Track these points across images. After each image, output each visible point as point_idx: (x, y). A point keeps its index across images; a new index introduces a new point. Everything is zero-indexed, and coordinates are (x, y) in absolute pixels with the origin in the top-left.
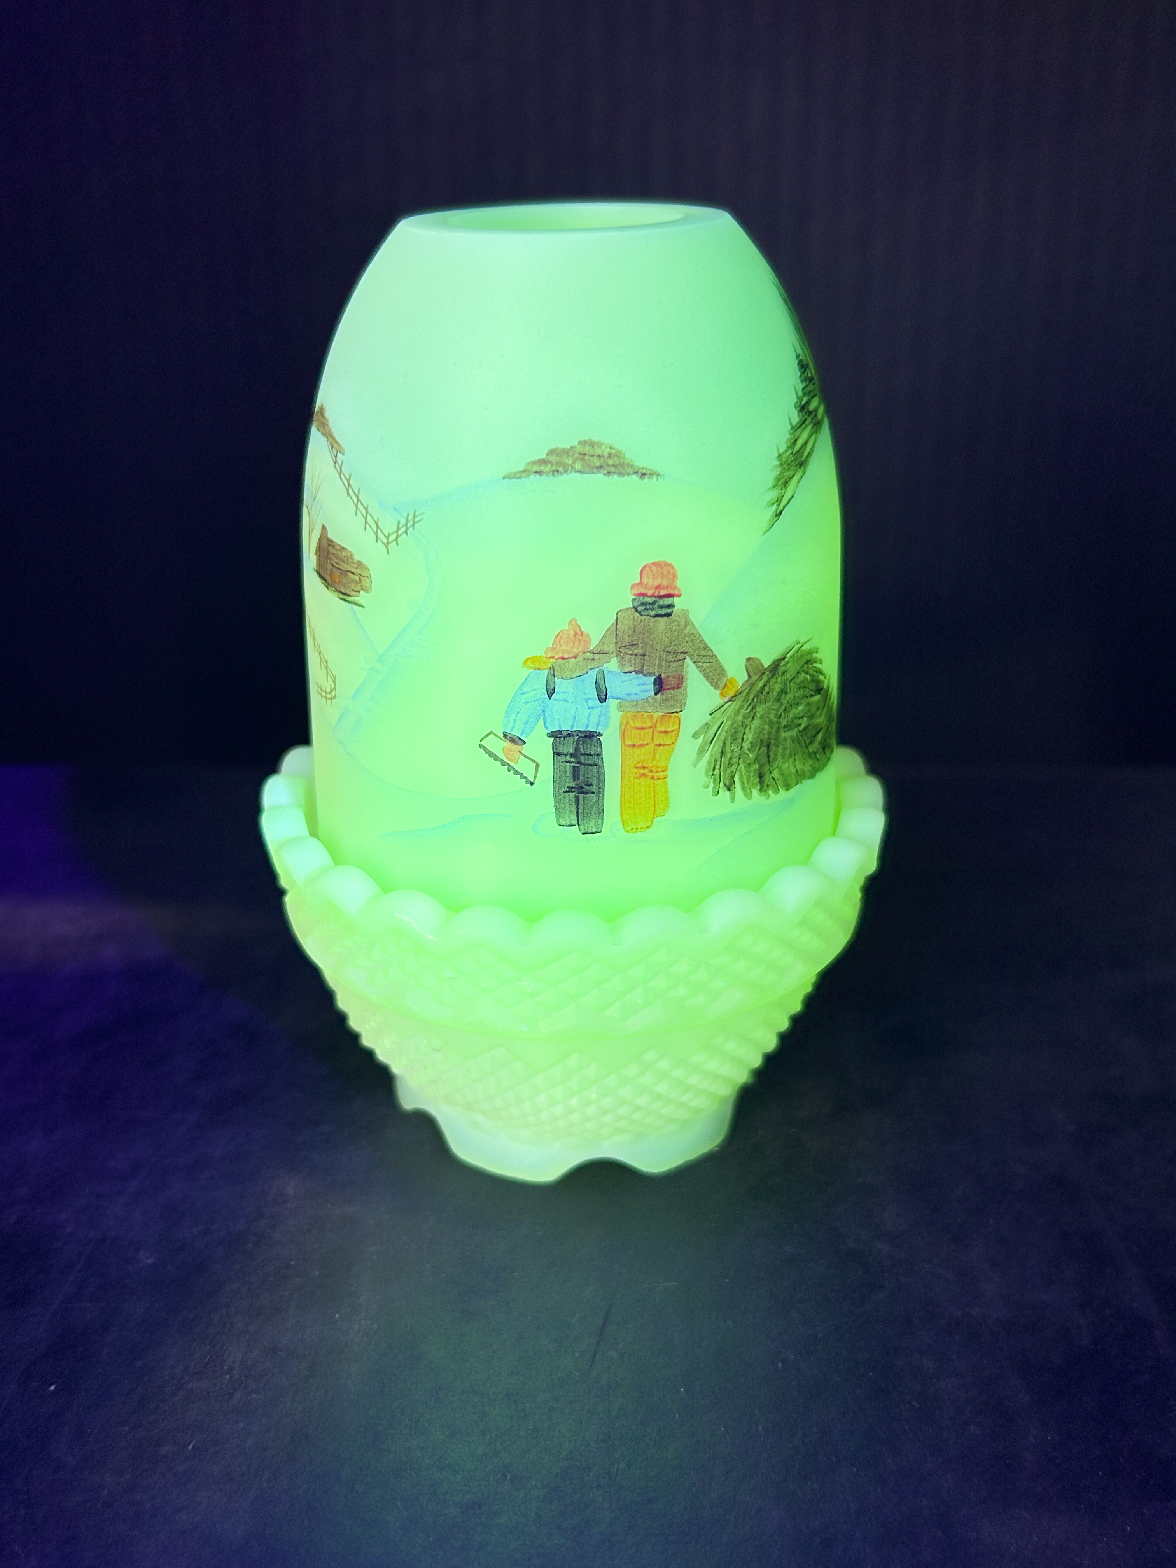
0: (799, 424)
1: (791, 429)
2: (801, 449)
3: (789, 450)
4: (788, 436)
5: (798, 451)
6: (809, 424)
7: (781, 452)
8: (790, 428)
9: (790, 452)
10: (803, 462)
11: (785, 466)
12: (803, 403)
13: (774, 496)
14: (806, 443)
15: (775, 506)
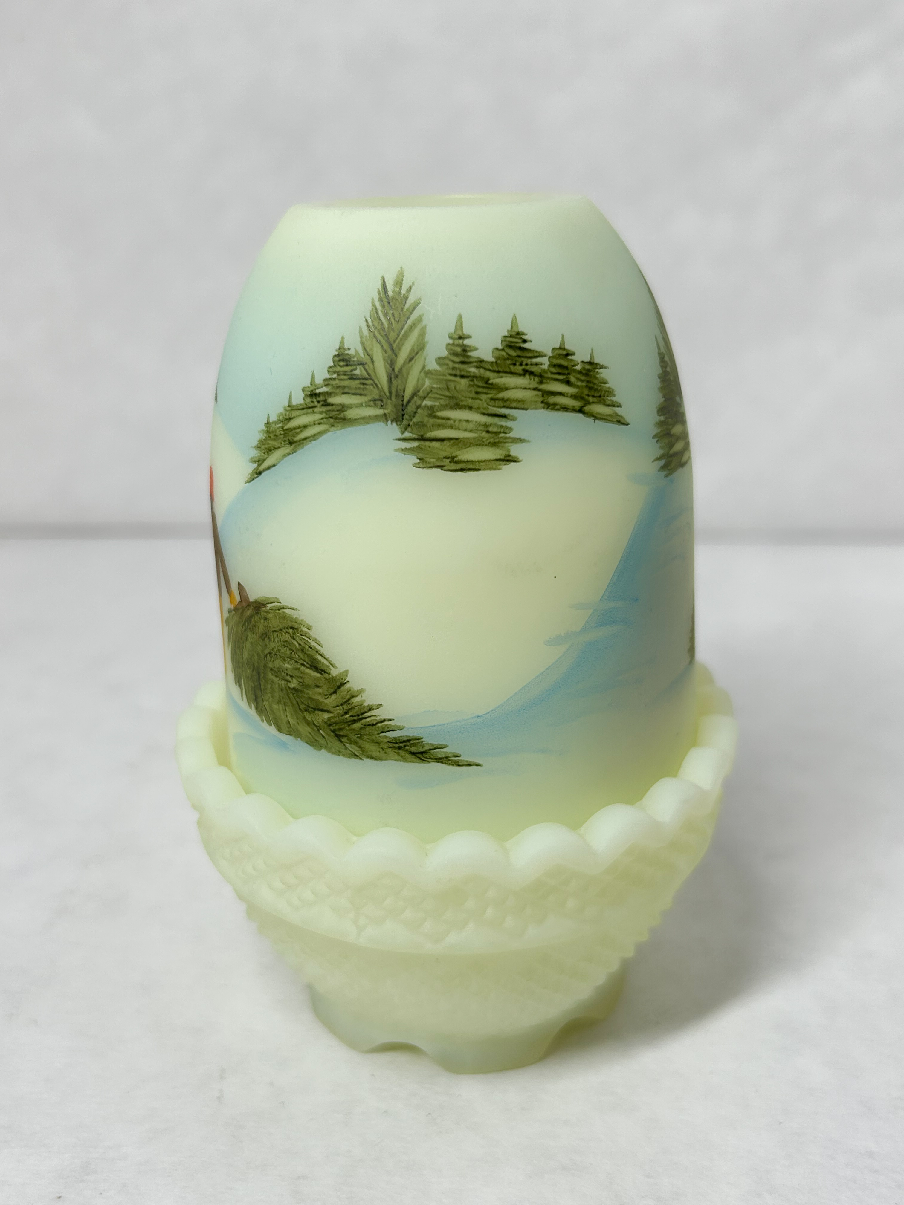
0: (301, 407)
1: (289, 406)
2: (295, 429)
3: (280, 423)
4: (282, 410)
5: (290, 430)
6: (321, 413)
7: (271, 421)
8: (287, 404)
9: (280, 425)
10: (295, 442)
11: (272, 435)
12: (317, 391)
13: (257, 455)
14: (305, 427)
15: (255, 465)
